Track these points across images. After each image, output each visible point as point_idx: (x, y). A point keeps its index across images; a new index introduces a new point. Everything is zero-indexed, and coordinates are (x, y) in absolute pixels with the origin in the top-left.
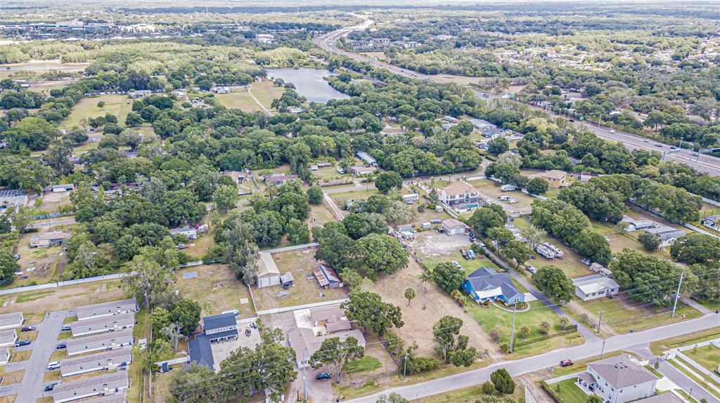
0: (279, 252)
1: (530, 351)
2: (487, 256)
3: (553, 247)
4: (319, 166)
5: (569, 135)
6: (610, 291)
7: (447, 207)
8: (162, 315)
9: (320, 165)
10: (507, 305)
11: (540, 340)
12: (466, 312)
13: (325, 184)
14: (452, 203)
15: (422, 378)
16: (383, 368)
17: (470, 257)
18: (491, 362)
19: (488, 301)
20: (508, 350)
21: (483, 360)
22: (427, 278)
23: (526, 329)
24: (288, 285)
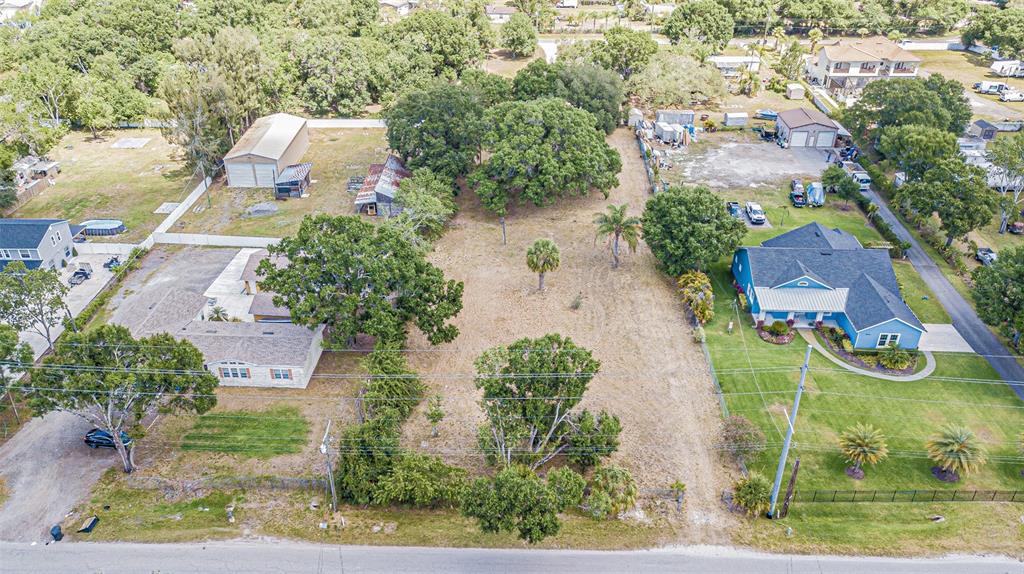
1: (855, 531)
2: (863, 205)
4: (581, 3)
7: (820, 91)
10: (849, 348)
11: (915, 497)
12: (697, 342)
15: (391, 527)
16: (297, 459)
17: (810, 200)
18: (674, 534)
19: (791, 323)
20: (760, 507)
21: (649, 521)
22: (615, 225)
23: (861, 445)
24: (288, 190)
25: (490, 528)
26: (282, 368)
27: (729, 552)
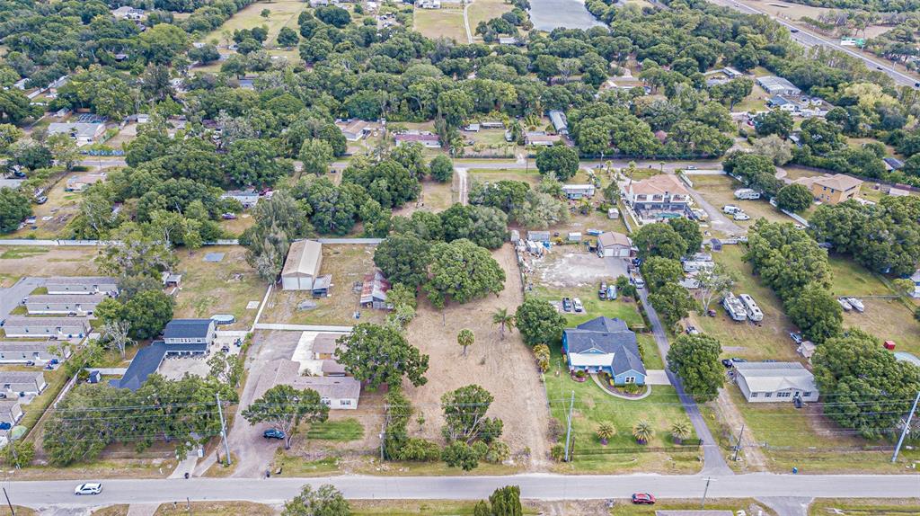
0: (344, 244)
1: (600, 466)
2: (637, 299)
3: (750, 303)
4: (482, 126)
5: (911, 117)
6: (801, 394)
7: (629, 211)
8: (110, 308)
9: (484, 124)
10: (612, 383)
11: (627, 451)
12: (541, 381)
13: (471, 153)
14: (638, 208)
15: (407, 469)
16: (361, 442)
17: (608, 296)
18: (524, 469)
19: (586, 371)
20: (561, 457)
21: (515, 464)
22: (502, 319)
23: (605, 430)
24: (320, 293)
25: (452, 466)
26: (345, 400)
27: (547, 475)
